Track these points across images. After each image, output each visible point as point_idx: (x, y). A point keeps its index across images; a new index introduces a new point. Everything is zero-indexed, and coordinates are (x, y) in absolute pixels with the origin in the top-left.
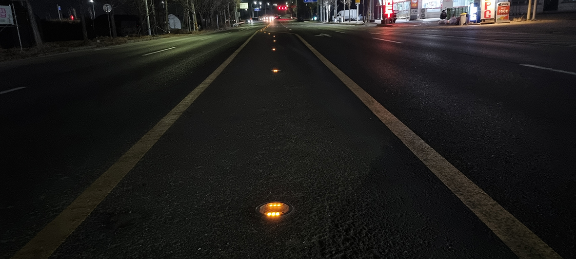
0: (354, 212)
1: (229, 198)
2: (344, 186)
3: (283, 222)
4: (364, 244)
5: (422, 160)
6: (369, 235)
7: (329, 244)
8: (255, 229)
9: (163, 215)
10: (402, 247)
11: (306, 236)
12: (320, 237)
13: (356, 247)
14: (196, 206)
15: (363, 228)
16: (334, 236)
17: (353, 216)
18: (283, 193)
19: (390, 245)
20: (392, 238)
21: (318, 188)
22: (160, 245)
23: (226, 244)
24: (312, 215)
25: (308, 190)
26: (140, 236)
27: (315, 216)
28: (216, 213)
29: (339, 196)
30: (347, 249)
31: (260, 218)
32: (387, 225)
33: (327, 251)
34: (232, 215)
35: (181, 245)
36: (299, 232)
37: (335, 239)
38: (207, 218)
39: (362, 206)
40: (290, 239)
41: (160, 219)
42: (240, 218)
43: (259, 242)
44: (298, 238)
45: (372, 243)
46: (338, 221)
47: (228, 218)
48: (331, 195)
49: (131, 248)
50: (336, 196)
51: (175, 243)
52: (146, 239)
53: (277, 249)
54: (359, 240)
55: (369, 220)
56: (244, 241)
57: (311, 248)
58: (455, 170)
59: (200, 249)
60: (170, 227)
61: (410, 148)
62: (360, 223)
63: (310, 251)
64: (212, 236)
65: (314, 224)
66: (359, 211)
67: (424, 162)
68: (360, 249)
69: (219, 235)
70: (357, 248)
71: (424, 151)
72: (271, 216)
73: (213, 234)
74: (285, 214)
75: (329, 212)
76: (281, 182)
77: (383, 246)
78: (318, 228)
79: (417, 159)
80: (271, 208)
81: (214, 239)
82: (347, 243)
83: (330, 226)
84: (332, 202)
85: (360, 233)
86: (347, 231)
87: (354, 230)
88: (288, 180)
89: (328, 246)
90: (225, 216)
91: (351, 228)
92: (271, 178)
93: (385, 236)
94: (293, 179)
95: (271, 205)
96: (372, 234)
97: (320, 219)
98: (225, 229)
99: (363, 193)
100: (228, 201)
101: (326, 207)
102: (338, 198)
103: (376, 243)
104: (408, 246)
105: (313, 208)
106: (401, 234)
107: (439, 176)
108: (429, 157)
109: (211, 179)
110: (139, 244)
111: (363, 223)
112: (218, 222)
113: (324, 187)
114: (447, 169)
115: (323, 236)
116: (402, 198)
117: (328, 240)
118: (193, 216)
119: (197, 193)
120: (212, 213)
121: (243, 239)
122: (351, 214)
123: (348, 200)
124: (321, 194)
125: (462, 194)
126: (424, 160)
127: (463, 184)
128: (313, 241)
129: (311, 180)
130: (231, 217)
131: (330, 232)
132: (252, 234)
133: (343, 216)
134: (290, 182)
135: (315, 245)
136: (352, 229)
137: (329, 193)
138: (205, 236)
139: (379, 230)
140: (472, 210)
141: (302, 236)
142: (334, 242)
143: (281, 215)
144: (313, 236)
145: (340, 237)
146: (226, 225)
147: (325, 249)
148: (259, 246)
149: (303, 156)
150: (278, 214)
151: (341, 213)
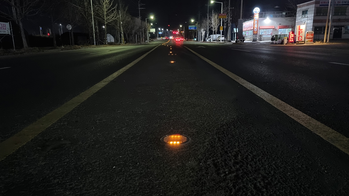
0: (239, 143)
1: (140, 131)
2: (227, 125)
3: (182, 149)
4: (251, 167)
5: (282, 111)
6: (255, 160)
7: (222, 166)
8: (161, 153)
9: (88, 142)
10: (285, 170)
11: (202, 159)
12: (213, 160)
13: (245, 168)
14: (114, 136)
15: (248, 154)
16: (225, 160)
17: (238, 146)
18: (181, 129)
19: (274, 168)
20: (274, 162)
21: (208, 126)
22: (81, 163)
23: (137, 164)
24: (206, 144)
25: (200, 127)
26: (66, 157)
27: (208, 145)
28: (129, 141)
29: (225, 132)
30: (237, 170)
31: (163, 146)
32: (268, 153)
33: (221, 171)
34: (142, 142)
35: (99, 164)
36: (196, 156)
37: (227, 162)
38: (122, 144)
39: (244, 139)
40: (189, 162)
41: (85, 144)
42: (148, 145)
43: (163, 163)
44: (196, 161)
45: (258, 166)
46: (227, 149)
47: (139, 145)
48: (219, 131)
49: (57, 165)
50: (222, 132)
51: (94, 163)
52: (71, 159)
53: (178, 168)
54: (247, 164)
55: (252, 149)
56: (151, 162)
57: (207, 169)
58: (308, 117)
59: (115, 167)
60: (92, 150)
61: (271, 104)
62: (245, 151)
63: (207, 171)
64: (125, 157)
65: (208, 151)
66: (242, 142)
67: (284, 112)
68: (249, 170)
69: (131, 157)
70: (246, 170)
71: (281, 106)
72: (173, 144)
73: (126, 156)
74: (183, 143)
75: (218, 142)
76: (180, 121)
77: (269, 169)
78: (212, 154)
79: (278, 110)
80: (172, 138)
81: (127, 160)
82: (237, 166)
83: (220, 152)
84: (220, 136)
85: (247, 158)
86: (236, 156)
87: (241, 156)
88: (185, 121)
89: (222, 167)
90: (137, 143)
91: (239, 154)
92: (172, 119)
93: (268, 161)
94: (188, 120)
95: (172, 136)
96: (257, 159)
97: (212, 147)
98: (136, 153)
99: (243, 130)
100: (139, 133)
101: (216, 139)
102: (224, 133)
103: (262, 166)
104: (290, 169)
105: (206, 139)
106: (281, 160)
107: (299, 121)
108: (287, 109)
109: (127, 119)
110: (65, 163)
111: (247, 151)
112: (131, 147)
113: (213, 126)
114: (302, 116)
115: (216, 160)
116: (274, 134)
117: (221, 163)
118: (111, 143)
119: (116, 128)
120: (127, 141)
121: (151, 160)
122: (237, 144)
123: (232, 134)
124: (210, 130)
125: (320, 133)
126: (284, 111)
127: (318, 126)
128: (208, 163)
129: (202, 121)
130: (142, 144)
131: (222, 156)
132: (158, 156)
133: (231, 145)
134: (186, 122)
135: (211, 166)
136: (239, 156)
137: (217, 129)
138: (119, 158)
139: (262, 156)
140: (332, 143)
141: (199, 159)
142: (226, 165)
143: (181, 144)
144: (208, 159)
145: (230, 160)
146: (137, 150)
147: (219, 169)
148: (164, 166)
149: (194, 107)
150: (178, 143)
151: (229, 143)
